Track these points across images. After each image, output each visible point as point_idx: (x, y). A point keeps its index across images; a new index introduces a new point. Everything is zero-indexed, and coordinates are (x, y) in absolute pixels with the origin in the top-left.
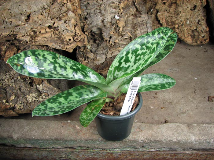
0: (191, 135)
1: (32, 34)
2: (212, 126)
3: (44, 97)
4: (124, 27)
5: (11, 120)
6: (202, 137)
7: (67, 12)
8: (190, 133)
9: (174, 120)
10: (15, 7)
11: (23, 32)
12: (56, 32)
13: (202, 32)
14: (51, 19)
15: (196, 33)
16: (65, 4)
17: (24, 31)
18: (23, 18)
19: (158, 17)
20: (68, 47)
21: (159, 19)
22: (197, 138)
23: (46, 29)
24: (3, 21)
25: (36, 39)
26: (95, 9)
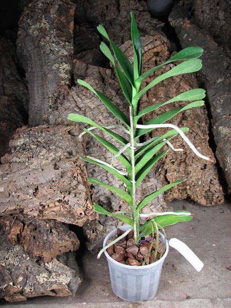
1: (41, 208)
3: (55, 277)
7: (77, 186)
9: (196, 295)
10: (21, 180)
11: (31, 206)
12: (66, 206)
13: (216, 192)
14: (61, 193)
15: (210, 194)
16: (75, 177)
18: (31, 191)
19: (167, 178)
20: (79, 221)
21: (168, 180)
23: (55, 203)
24: (9, 195)
25: (44, 212)
26: (101, 176)
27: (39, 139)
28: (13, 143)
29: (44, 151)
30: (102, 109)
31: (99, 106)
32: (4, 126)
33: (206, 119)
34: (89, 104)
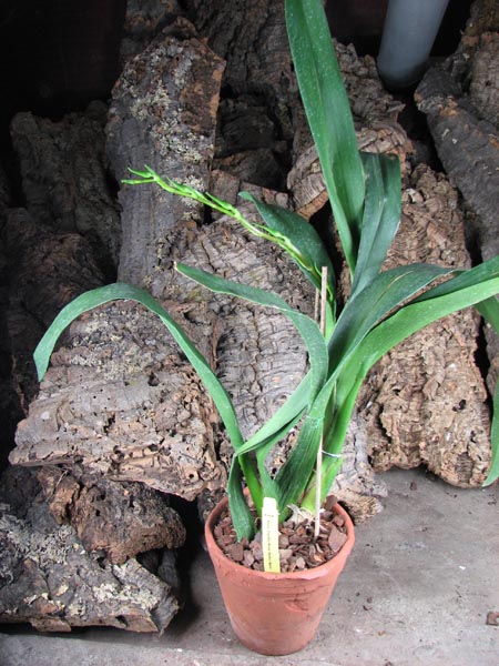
1: (116, 457)
3: (129, 593)
5: (53, 639)
7: (189, 420)
10: (83, 400)
11: (97, 451)
13: (480, 459)
14: (157, 432)
16: (186, 403)
18: (100, 424)
19: (382, 421)
20: (186, 490)
21: (384, 426)
23: (144, 450)
24: (59, 426)
25: (122, 467)
26: (244, 406)
27: (128, 325)
28: (78, 328)
29: (134, 348)
30: (257, 274)
31: (252, 266)
32: (66, 294)
34: (234, 262)
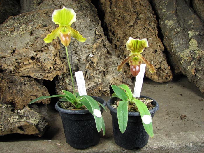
0: (170, 141)
1: (16, 64)
2: (188, 133)
3: (25, 120)
4: (98, 63)
6: (181, 142)
7: (48, 46)
8: (170, 140)
10: (2, 44)
12: (38, 63)
13: (165, 69)
14: (34, 52)
15: (161, 72)
17: (9, 63)
18: (9, 51)
20: (49, 75)
22: (177, 144)
23: (29, 61)
25: (20, 69)
29: (24, 26)
30: (73, 6)
33: (155, 20)
